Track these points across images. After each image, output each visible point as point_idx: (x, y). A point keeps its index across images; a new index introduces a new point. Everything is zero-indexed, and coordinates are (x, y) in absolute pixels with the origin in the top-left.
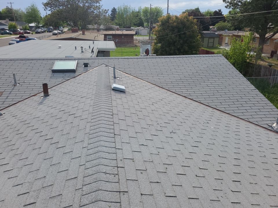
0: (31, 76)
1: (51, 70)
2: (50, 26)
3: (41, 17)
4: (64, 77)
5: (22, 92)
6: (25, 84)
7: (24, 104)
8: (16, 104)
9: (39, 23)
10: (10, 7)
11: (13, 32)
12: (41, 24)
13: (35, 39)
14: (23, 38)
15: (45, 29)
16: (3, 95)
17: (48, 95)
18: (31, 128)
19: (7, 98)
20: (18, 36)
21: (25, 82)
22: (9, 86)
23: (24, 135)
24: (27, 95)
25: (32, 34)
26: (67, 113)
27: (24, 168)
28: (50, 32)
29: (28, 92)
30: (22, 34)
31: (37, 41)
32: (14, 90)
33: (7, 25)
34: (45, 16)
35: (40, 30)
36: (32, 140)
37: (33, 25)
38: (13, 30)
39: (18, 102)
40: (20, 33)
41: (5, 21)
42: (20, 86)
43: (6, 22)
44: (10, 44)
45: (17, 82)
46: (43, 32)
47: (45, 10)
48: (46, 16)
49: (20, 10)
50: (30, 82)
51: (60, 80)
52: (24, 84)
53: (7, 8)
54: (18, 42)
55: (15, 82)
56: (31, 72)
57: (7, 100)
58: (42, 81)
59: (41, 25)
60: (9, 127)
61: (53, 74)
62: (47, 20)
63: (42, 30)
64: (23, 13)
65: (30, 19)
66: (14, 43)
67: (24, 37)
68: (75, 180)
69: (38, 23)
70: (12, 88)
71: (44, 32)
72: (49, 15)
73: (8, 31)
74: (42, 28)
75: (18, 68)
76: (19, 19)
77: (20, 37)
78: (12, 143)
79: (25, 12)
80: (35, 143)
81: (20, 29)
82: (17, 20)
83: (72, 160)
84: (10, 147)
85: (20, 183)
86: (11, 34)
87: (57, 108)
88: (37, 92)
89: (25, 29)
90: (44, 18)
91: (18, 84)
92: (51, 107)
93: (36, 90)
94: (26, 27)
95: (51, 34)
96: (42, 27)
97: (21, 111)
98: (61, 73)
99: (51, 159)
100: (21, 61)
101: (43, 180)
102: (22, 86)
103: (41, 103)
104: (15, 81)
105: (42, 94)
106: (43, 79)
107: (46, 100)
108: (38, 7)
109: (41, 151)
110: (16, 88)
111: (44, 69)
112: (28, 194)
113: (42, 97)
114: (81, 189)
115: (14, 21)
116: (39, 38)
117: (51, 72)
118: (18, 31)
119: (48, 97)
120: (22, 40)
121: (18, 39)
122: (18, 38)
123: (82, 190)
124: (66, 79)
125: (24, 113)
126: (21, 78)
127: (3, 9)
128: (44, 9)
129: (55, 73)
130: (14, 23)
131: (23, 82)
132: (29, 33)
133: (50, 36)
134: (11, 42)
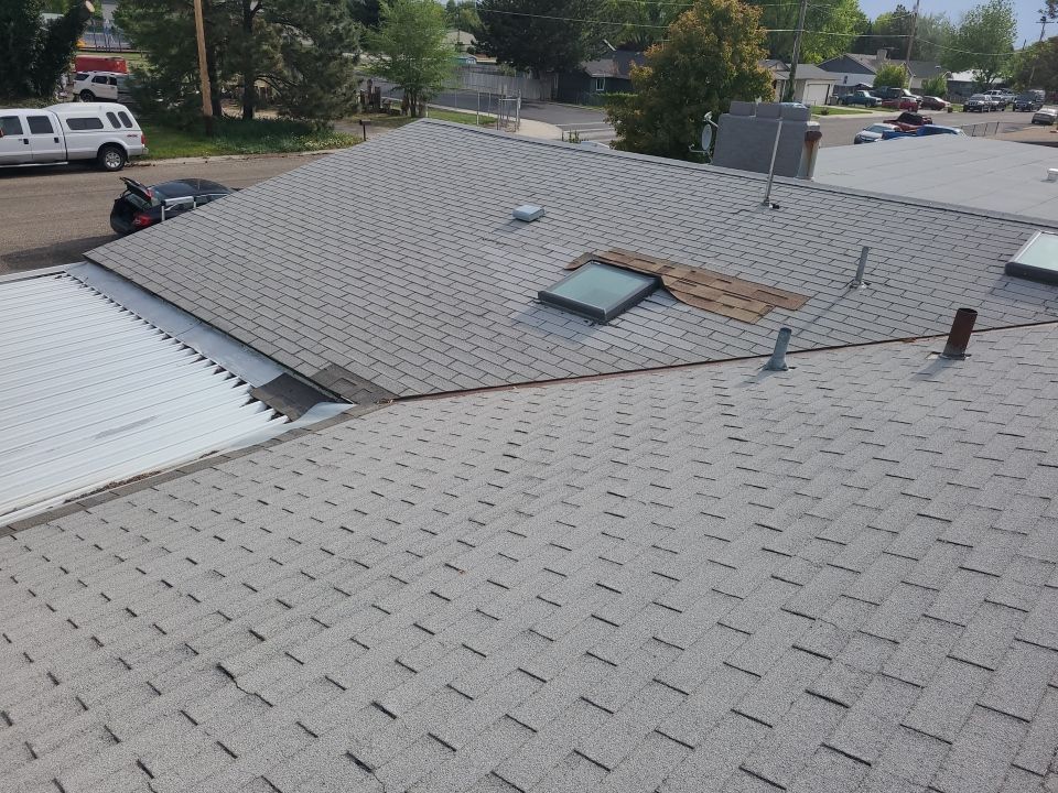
0: (916, 267)
1: (1004, 264)
2: (1036, 86)
3: (1012, 49)
4: (1048, 304)
5: (866, 317)
6: (888, 289)
7: (862, 359)
8: (836, 351)
9: (993, 70)
10: (909, 9)
11: (885, 98)
12: (1000, 76)
13: (958, 130)
14: (912, 124)
15: (1009, 97)
16: (805, 309)
17: (961, 357)
18: (871, 451)
19: (813, 322)
20: (898, 114)
21: (891, 283)
22: (833, 284)
23: (844, 463)
24: (881, 329)
25: (950, 110)
26: (1031, 454)
27: (827, 571)
28: (1028, 109)
29: (889, 323)
30: (914, 107)
31: (961, 140)
32: (844, 302)
33: (874, 70)
34: (1029, 44)
35: (985, 99)
36: (868, 494)
37: (965, 76)
38: (887, 92)
39: (843, 344)
40: (906, 105)
41: (874, 57)
42: (868, 293)
43: (873, 62)
44: (857, 141)
45: (864, 277)
46: (994, 108)
47: (1044, 20)
48: (1040, 45)
49: (939, 18)
50: (908, 287)
51: (1028, 311)
52: (884, 289)
53: (900, 11)
54: (887, 136)
55: (858, 278)
56: (924, 255)
57: (813, 328)
58: (952, 298)
59: (999, 81)
60: (802, 418)
61: (1008, 279)
62: (1037, 62)
63: (994, 99)
64: (948, 30)
65: (965, 56)
66: (872, 140)
67: (918, 120)
68: (1018, 728)
69: (991, 71)
70: (841, 293)
71: (1003, 106)
72: (1052, 40)
73: (867, 94)
74: (995, 93)
75: (883, 228)
76: (923, 53)
77: (902, 118)
78: (803, 471)
79: (958, 28)
80: (878, 509)
81: (912, 90)
82: (915, 56)
83: (1017, 645)
84: (793, 482)
85: (807, 614)
86: (871, 104)
87: (989, 417)
88: (920, 332)
89: (929, 91)
90: (1025, 53)
91: (864, 286)
92: (965, 405)
93: (918, 322)
94: (935, 84)
95: (1029, 116)
96: (999, 86)
97: (847, 380)
98: (1042, 286)
99: (930, 595)
100: (902, 209)
101: (887, 648)
102: (877, 295)
103: (925, 376)
104: (860, 273)
105: (940, 345)
106: (960, 291)
107: (947, 371)
108: (1015, 10)
109: (895, 547)
110: (854, 295)
111: (976, 252)
112: (827, 661)
113: (935, 357)
114: (1039, 779)
115: (904, 58)
116: (972, 131)
117: (1002, 271)
118: (905, 95)
119: (959, 363)
120: (905, 129)
121: (894, 127)
122: (893, 122)
123: (1042, 784)
124: (1054, 315)
125: (857, 388)
126: (882, 266)
127: (884, 13)
128: (1041, 16)
129: (1017, 280)
130: (898, 67)
131: (882, 280)
132: (939, 107)
133: (1016, 127)
134: (865, 133)
